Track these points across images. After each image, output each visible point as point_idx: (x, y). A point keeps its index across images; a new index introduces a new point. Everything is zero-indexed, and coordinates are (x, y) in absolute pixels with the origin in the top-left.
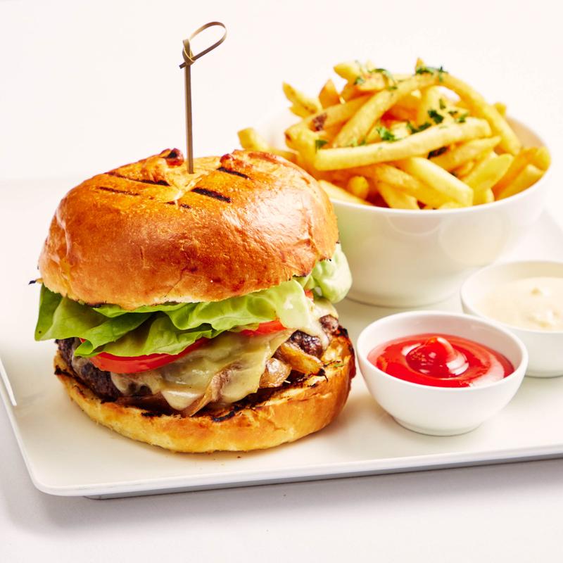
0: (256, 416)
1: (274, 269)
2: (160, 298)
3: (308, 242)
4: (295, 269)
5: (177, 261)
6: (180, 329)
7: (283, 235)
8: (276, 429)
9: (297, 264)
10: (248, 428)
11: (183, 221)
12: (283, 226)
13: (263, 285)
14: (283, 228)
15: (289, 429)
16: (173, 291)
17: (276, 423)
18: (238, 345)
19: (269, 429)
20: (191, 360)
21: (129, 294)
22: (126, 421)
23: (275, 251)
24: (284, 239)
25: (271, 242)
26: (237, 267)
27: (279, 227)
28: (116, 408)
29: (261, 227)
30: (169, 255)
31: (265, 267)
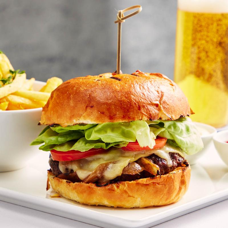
0: (118, 187)
1: (133, 112)
2: (76, 121)
3: (157, 105)
4: (145, 115)
5: (85, 102)
6: (87, 139)
7: (142, 98)
8: (129, 196)
9: (147, 113)
10: (113, 192)
11: (93, 85)
12: (144, 95)
13: (125, 118)
14: (143, 95)
15: (136, 198)
16: (82, 117)
17: (129, 193)
18: (119, 154)
19: (125, 195)
20: (95, 159)
21: (63, 118)
22: (61, 186)
23: (135, 104)
24: (142, 99)
25: (134, 99)
26: (113, 107)
27: (142, 94)
28: (58, 179)
29: (130, 92)
30: (82, 99)
31: (128, 110)
